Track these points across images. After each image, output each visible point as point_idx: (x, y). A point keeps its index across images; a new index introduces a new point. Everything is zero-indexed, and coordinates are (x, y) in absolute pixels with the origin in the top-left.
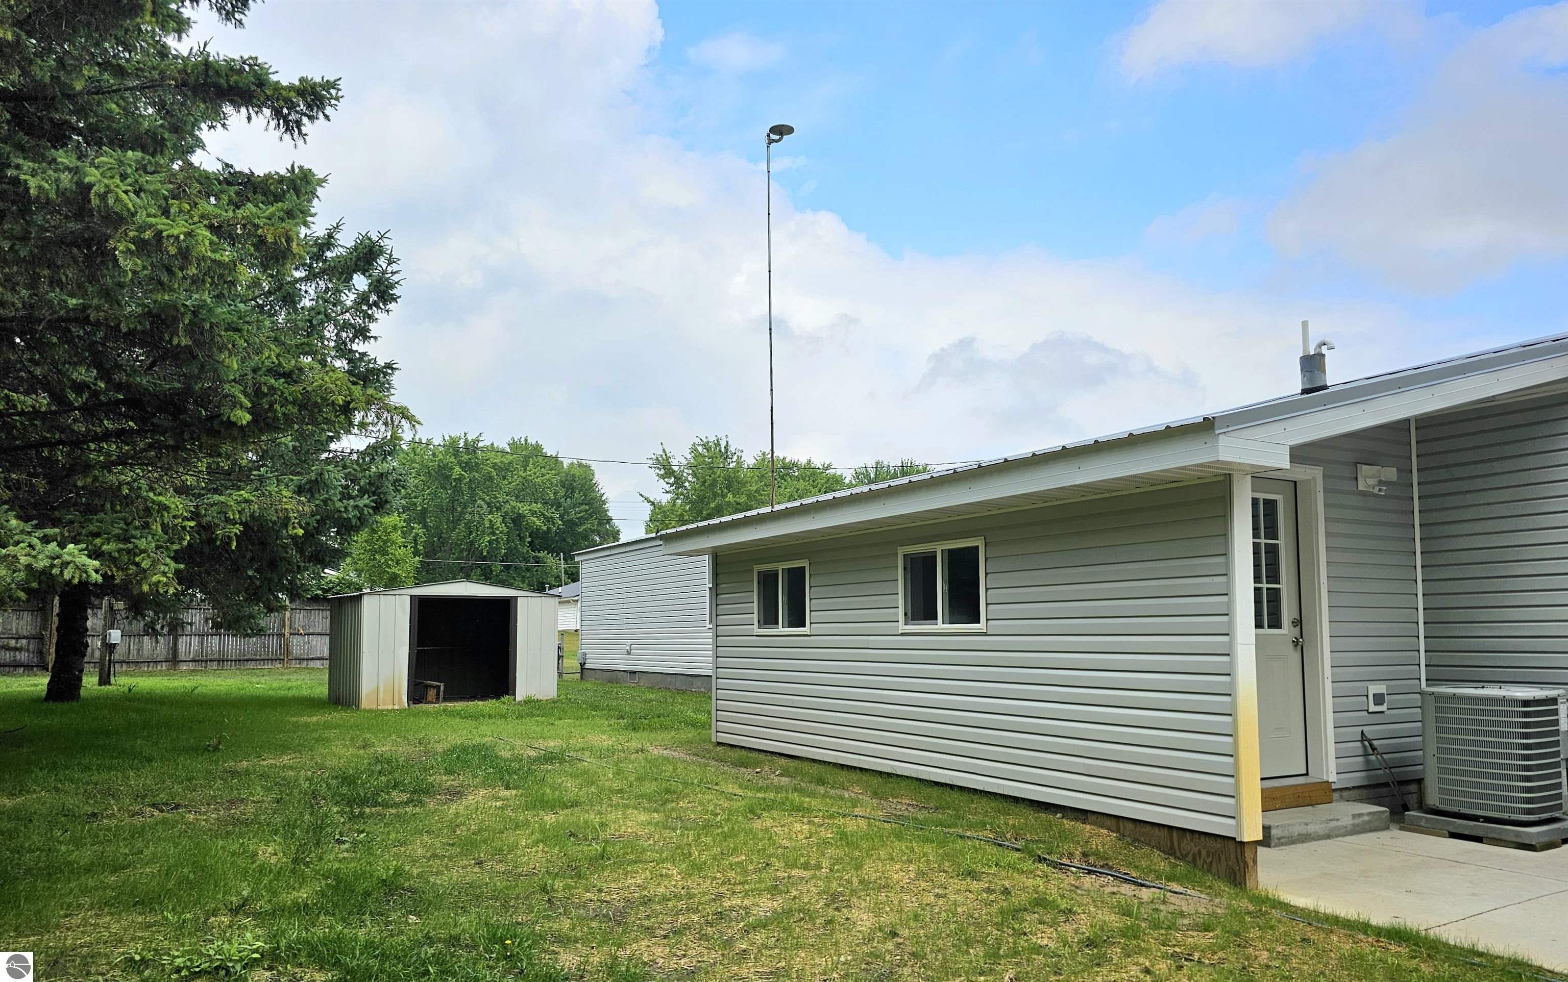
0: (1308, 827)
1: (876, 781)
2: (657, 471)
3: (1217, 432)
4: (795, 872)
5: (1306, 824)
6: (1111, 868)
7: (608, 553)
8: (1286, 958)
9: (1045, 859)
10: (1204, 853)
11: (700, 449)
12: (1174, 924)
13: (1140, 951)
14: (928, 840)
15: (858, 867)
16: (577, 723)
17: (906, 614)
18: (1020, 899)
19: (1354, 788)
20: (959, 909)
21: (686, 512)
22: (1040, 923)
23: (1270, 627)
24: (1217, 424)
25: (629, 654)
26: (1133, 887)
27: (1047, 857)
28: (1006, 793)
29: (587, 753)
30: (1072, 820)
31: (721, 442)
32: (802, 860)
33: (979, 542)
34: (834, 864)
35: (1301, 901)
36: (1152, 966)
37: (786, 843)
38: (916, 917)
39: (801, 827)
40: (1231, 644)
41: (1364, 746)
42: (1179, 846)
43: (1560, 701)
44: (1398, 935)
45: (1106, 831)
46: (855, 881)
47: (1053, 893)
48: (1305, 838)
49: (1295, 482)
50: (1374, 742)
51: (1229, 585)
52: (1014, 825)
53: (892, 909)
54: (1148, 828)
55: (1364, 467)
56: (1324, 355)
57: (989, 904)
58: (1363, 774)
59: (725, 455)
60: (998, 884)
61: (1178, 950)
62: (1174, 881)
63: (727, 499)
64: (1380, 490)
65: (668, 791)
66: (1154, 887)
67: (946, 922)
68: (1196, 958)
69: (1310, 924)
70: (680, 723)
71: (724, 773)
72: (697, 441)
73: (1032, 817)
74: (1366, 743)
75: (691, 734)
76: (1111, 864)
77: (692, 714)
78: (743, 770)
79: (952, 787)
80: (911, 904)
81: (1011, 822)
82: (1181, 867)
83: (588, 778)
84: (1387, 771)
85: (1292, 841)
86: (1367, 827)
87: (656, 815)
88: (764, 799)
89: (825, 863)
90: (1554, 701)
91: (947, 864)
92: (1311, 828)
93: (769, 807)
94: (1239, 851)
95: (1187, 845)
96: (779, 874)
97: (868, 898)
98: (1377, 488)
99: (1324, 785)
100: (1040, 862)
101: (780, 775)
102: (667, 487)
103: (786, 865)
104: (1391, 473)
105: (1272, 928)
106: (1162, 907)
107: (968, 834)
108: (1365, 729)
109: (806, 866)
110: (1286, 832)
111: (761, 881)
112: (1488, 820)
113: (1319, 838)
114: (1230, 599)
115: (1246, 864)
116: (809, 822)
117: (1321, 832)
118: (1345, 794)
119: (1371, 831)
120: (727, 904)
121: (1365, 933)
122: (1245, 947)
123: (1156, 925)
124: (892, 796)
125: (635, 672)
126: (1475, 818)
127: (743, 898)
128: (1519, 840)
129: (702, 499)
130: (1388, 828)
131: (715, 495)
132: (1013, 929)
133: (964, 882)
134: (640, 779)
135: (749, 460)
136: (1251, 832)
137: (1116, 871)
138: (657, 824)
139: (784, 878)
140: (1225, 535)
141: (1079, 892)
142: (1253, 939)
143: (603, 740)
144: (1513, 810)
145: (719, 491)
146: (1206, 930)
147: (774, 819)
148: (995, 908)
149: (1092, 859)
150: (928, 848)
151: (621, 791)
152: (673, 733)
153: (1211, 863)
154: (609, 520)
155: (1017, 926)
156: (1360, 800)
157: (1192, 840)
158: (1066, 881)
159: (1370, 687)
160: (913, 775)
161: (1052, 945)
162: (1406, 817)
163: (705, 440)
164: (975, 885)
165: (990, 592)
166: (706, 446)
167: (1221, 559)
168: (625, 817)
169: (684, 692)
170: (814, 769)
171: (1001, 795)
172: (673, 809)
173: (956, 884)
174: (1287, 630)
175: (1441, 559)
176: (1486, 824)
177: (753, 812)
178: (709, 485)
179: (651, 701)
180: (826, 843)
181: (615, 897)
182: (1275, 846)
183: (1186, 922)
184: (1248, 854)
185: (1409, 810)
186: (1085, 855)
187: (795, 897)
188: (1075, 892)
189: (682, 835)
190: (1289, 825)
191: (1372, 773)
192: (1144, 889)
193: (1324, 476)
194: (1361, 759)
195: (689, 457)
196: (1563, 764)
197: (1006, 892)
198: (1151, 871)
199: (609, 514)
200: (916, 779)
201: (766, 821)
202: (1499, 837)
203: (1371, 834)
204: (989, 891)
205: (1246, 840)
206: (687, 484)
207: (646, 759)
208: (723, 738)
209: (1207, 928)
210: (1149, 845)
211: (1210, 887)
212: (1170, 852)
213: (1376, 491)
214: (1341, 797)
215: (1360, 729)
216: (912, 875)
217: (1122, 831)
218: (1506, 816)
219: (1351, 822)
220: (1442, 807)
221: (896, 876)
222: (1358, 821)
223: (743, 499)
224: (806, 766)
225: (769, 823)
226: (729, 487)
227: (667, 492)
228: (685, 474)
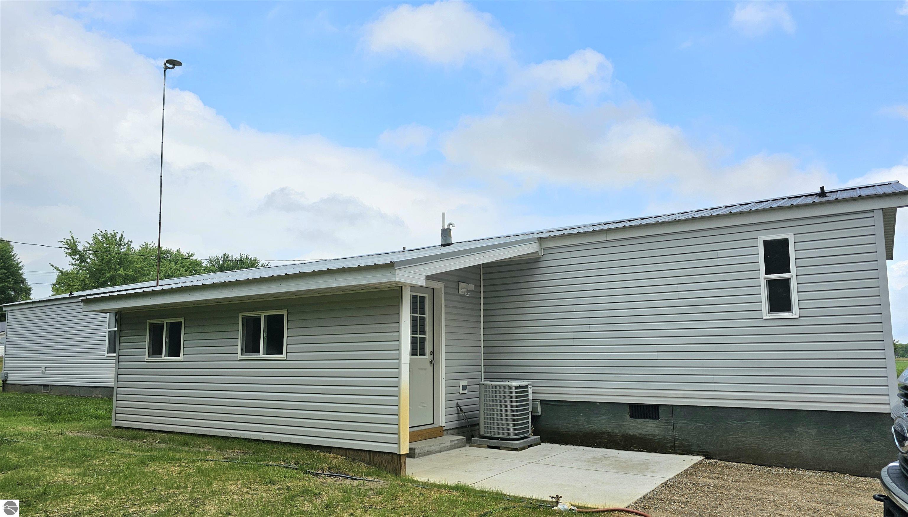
0: (432, 448)
1: (219, 442)
2: (66, 250)
3: (396, 268)
4: (172, 491)
5: (431, 446)
6: (341, 473)
7: (31, 306)
8: (411, 502)
9: (309, 472)
10: (384, 462)
11: (100, 238)
12: (366, 494)
13: (349, 507)
14: (249, 469)
15: (209, 485)
16: (7, 419)
17: (242, 349)
18: (295, 491)
19: (453, 429)
20: (264, 499)
21: (87, 279)
22: (304, 501)
23: (420, 355)
24: (395, 265)
25: (43, 373)
26: (350, 481)
27: (311, 471)
28: (292, 442)
29: (20, 438)
30: (325, 453)
31: (117, 235)
32: (176, 485)
33: (284, 312)
34: (195, 485)
35: (422, 479)
36: (354, 512)
37: (165, 477)
38: (241, 505)
39: (174, 469)
40: (399, 364)
41: (458, 409)
42: (373, 460)
43: (529, 386)
44: (457, 488)
45: (340, 456)
46: (208, 492)
47: (312, 486)
48: (430, 453)
49: (433, 289)
50: (462, 407)
51: (400, 336)
52: (295, 457)
53: (228, 503)
54: (360, 453)
55: (461, 284)
56: (451, 229)
57: (280, 495)
58: (457, 422)
59: (120, 243)
60: (285, 485)
61: (366, 504)
62: (369, 476)
63: (119, 272)
64: (467, 294)
65: (84, 455)
66: (360, 479)
67: (257, 506)
68: (374, 507)
69: (424, 488)
70: (87, 416)
71: (122, 443)
72: (99, 232)
73: (305, 452)
74: (458, 408)
75: (95, 423)
76: (341, 471)
77: (94, 411)
78: (134, 441)
79: (263, 441)
80: (238, 499)
81: (294, 456)
82: (373, 469)
83: (24, 451)
84: (466, 420)
85: (425, 454)
86: (456, 446)
87: (77, 469)
88: (151, 456)
89: (190, 485)
90: (527, 386)
91: (259, 479)
92: (433, 448)
93: (154, 460)
94: (398, 459)
95: (377, 459)
96: (162, 493)
97: (214, 500)
98: (466, 293)
99: (440, 428)
100: (307, 473)
101: (159, 443)
102: (73, 262)
103: (166, 487)
104: (472, 287)
105: (408, 491)
106: (362, 488)
107: (271, 463)
108: (458, 401)
109: (178, 488)
110: (422, 450)
111: (151, 497)
112: (502, 439)
113: (436, 452)
114: (399, 343)
115: (401, 465)
116: (180, 466)
117: (437, 450)
118: (449, 432)
119: (458, 448)
120: (131, 510)
121: (445, 489)
122: (395, 500)
123: (358, 495)
124: (229, 449)
125: (48, 386)
126: (497, 439)
127: (140, 507)
128: (512, 447)
129: (99, 271)
130: (465, 446)
131: (110, 269)
132: (291, 505)
133: (267, 487)
134: (64, 450)
135: (136, 247)
136: (404, 450)
137: (343, 474)
138: (79, 474)
139: (165, 495)
140: (398, 314)
141: (325, 485)
142: (399, 496)
143: (31, 429)
144: (511, 434)
145: (114, 267)
146: (379, 494)
147: (157, 466)
148: (282, 498)
149: (332, 470)
150: (248, 473)
151: (51, 458)
152: (82, 423)
153: (386, 466)
154: (23, 281)
155: (293, 503)
156: (455, 434)
157: (379, 456)
158: (319, 481)
159: (461, 382)
160: (242, 437)
161: (310, 510)
162: (472, 440)
163: (104, 232)
164: (273, 487)
165: (289, 338)
166: (105, 236)
167: (397, 325)
168: (56, 472)
169: (86, 398)
170: (181, 438)
171: (289, 443)
172: (88, 466)
173: (264, 488)
174: (427, 356)
175: (491, 325)
176: (501, 441)
177: (143, 462)
178: (106, 262)
179: (62, 404)
180: (190, 475)
181: (56, 514)
182: (417, 458)
183: (371, 492)
184: (402, 460)
185: (474, 437)
186: (329, 468)
187: (172, 503)
188: (323, 485)
189: (98, 478)
190: (423, 447)
191: (460, 421)
192: (355, 481)
193: (445, 287)
194: (456, 415)
195: (91, 242)
196: (530, 413)
197: (289, 488)
198: (359, 473)
199: (24, 277)
200: (243, 439)
201: (153, 466)
202: (505, 446)
203: (458, 449)
204: (280, 489)
205: (401, 454)
206: (88, 260)
207: (66, 438)
208: (119, 423)
209: (380, 494)
210: (360, 461)
211: (385, 477)
212: (369, 463)
213: (466, 295)
214: (447, 433)
215: (456, 401)
216: (239, 486)
217: (348, 456)
218: (508, 437)
219: (449, 444)
220: (486, 435)
221: (230, 487)
222: (453, 443)
223: (131, 272)
224: (176, 437)
225: (154, 468)
226: (120, 264)
227: (73, 265)
228: (87, 254)
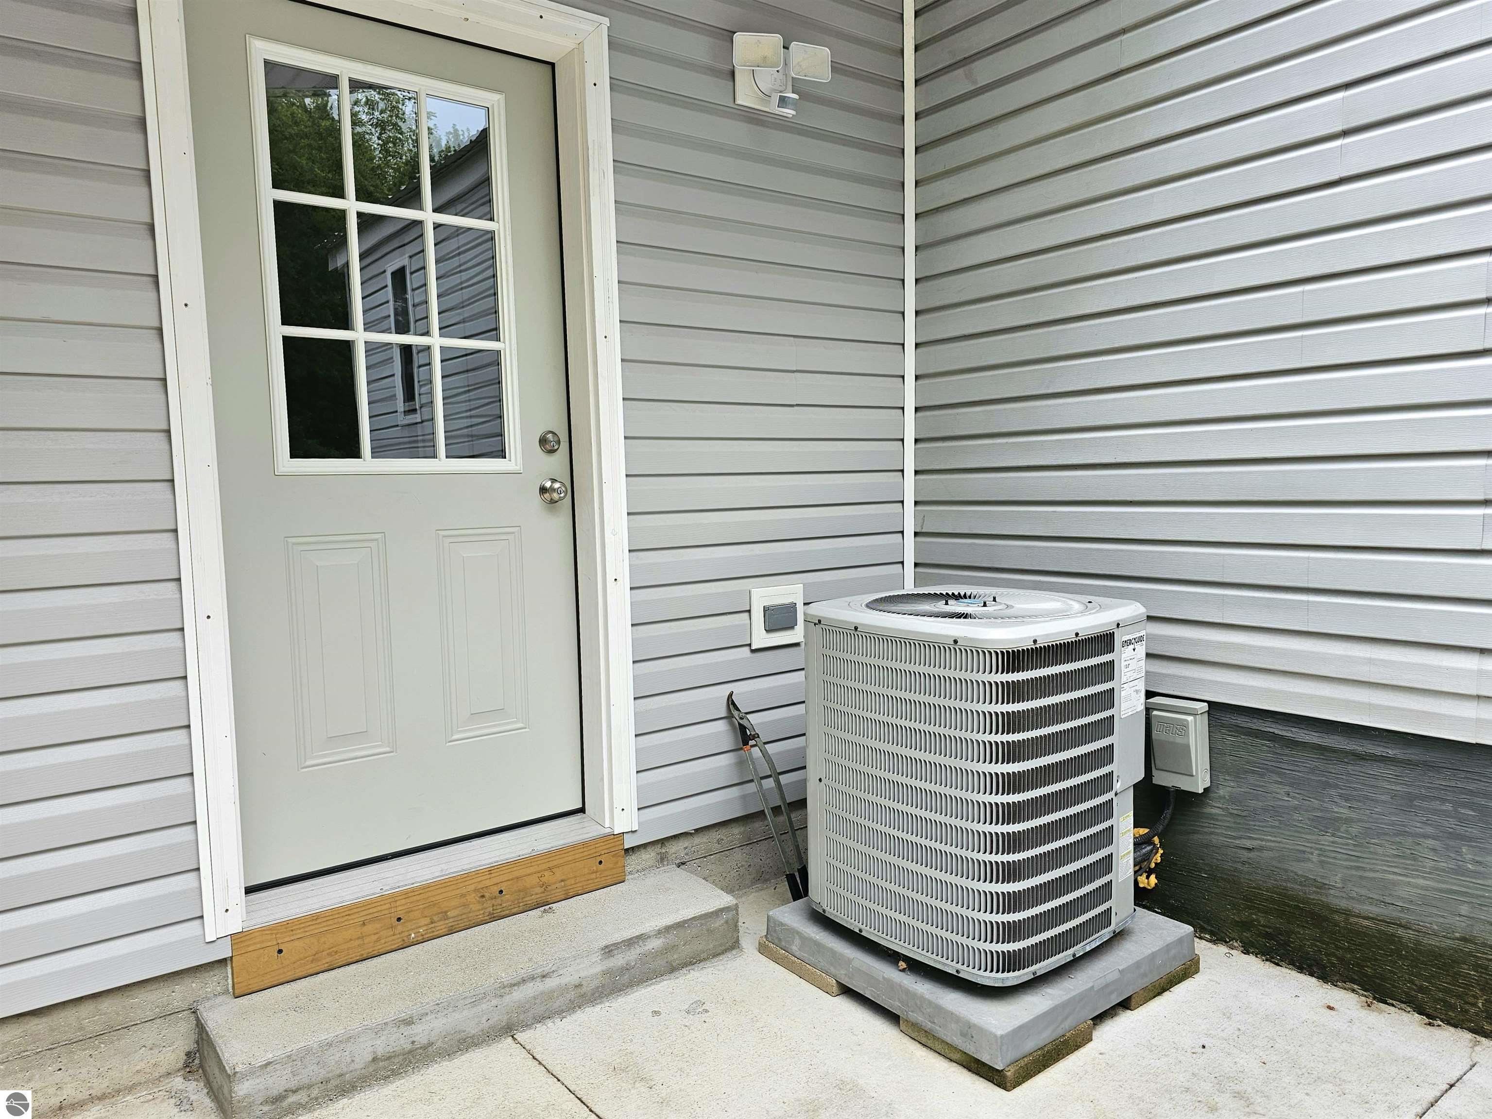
41: (731, 728)
49: (552, 63)
50: (751, 718)
74: (736, 721)
108: (738, 689)
159: (756, 592)
174: (519, 461)
176: (906, 983)
191: (744, 788)
202: (929, 1025)
215: (726, 690)
